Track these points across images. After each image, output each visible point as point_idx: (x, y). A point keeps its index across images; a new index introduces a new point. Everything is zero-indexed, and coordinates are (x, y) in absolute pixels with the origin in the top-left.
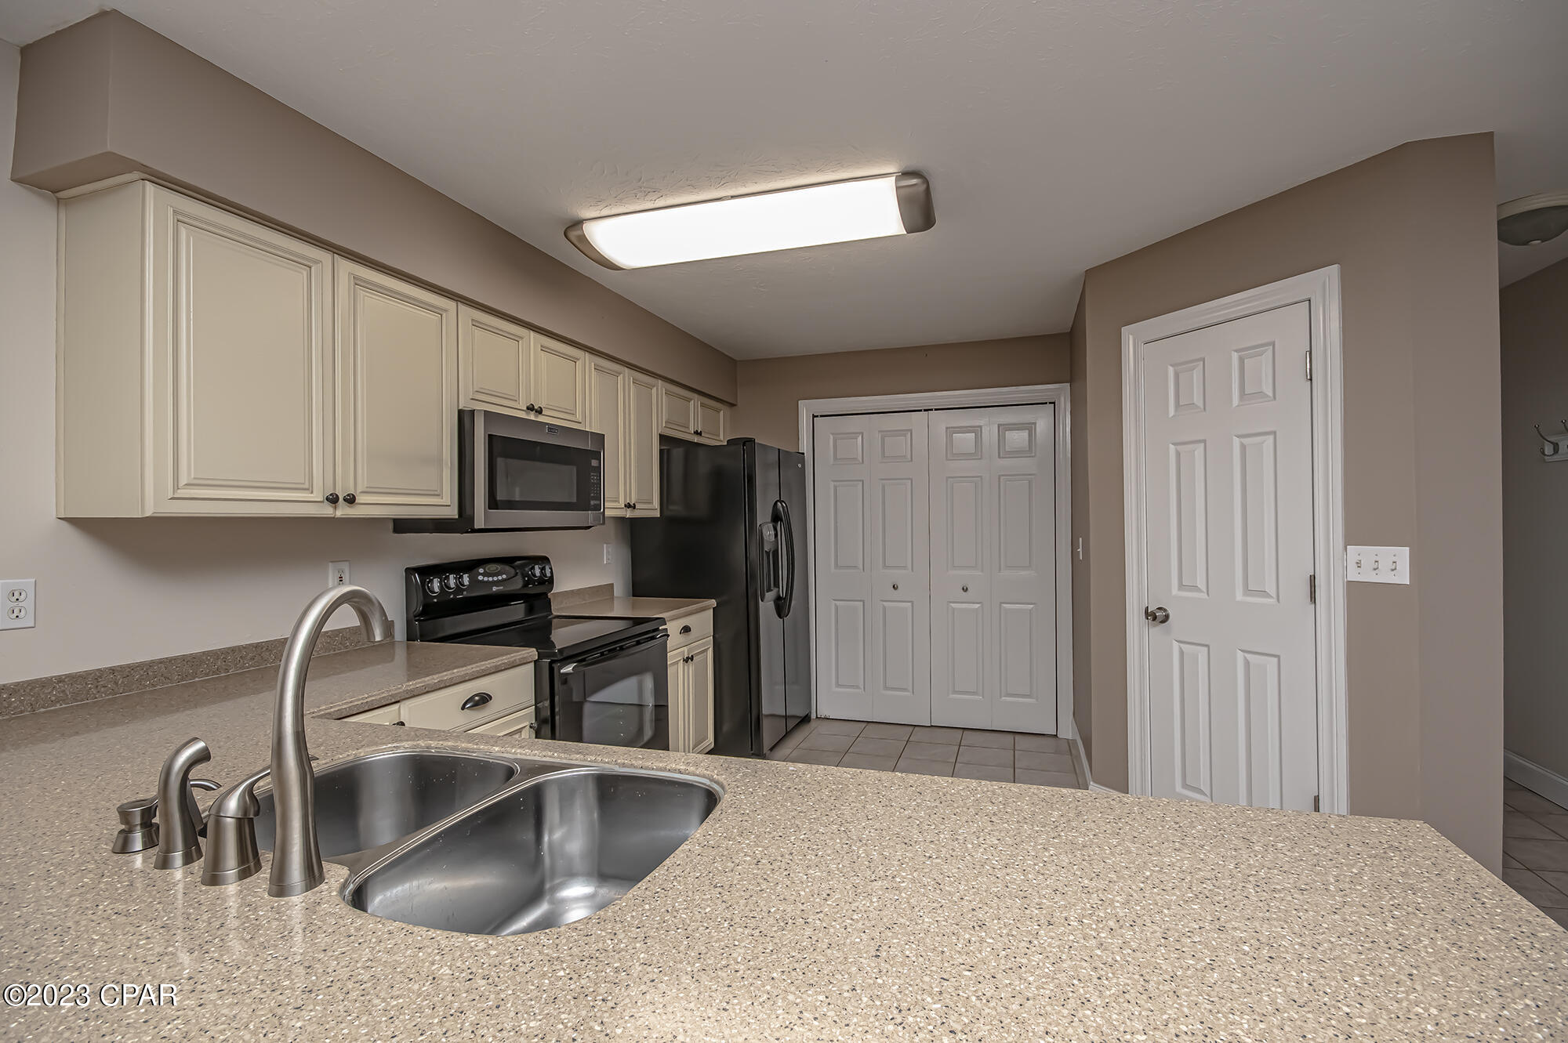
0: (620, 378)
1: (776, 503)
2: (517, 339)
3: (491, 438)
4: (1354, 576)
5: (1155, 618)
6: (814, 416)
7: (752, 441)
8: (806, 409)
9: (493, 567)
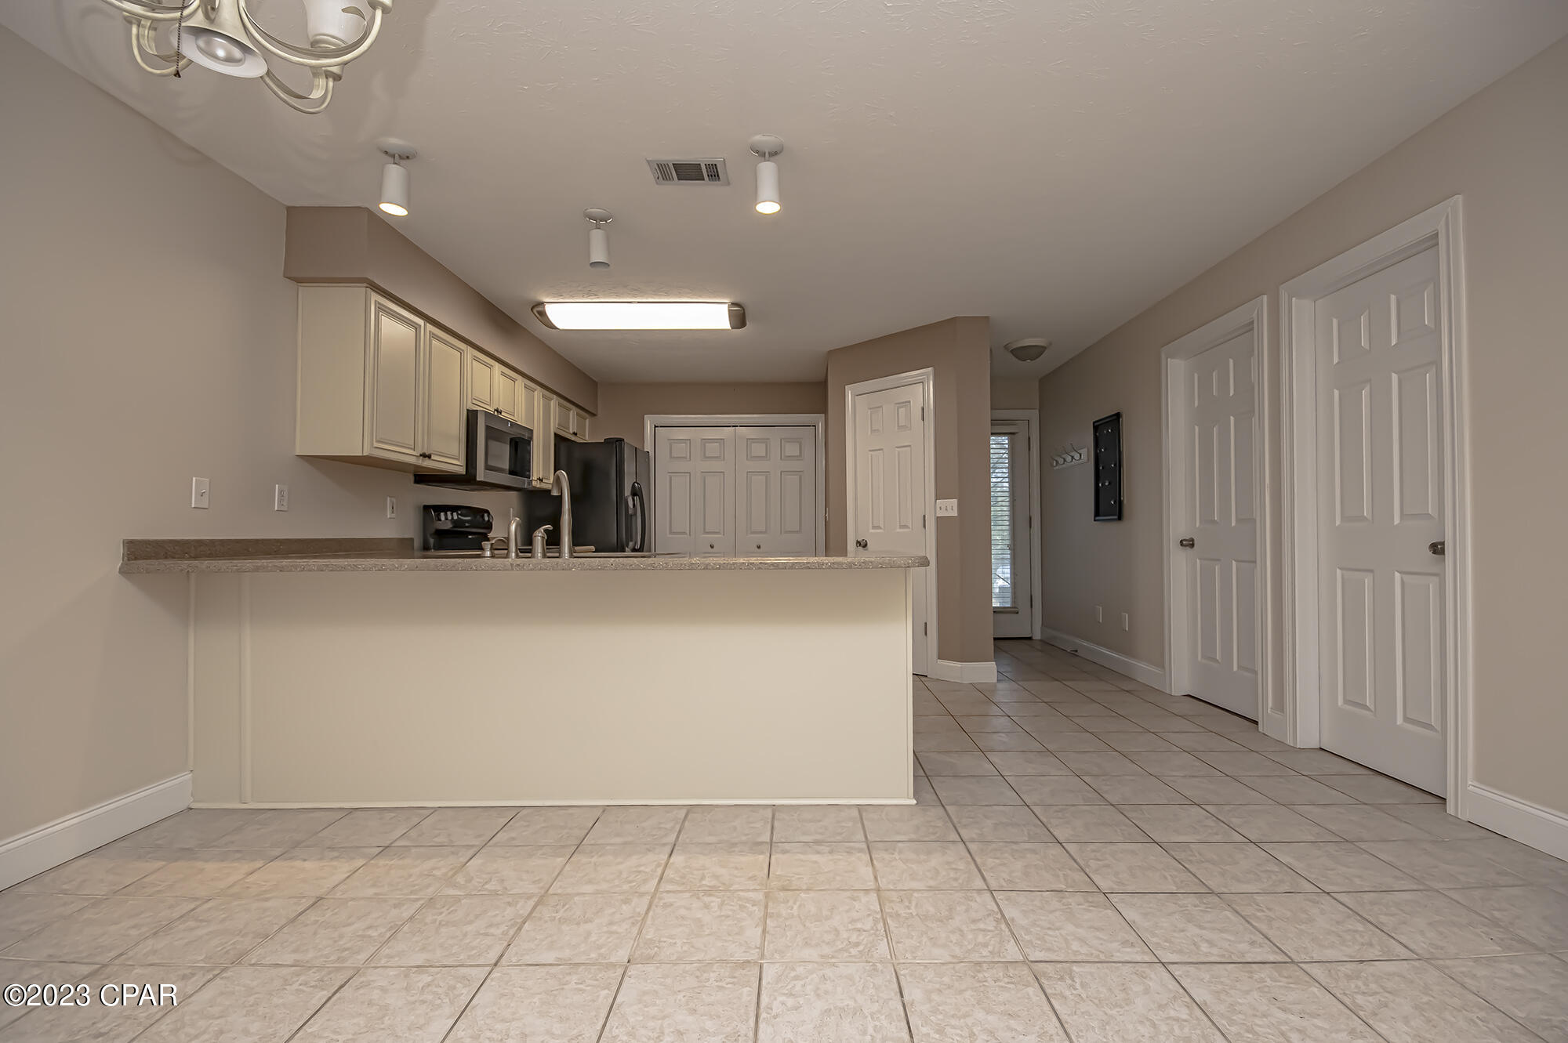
0: (536, 393)
1: (633, 485)
2: (490, 367)
3: (488, 428)
4: (939, 514)
5: (860, 545)
6: (655, 427)
7: (621, 440)
8: (649, 422)
9: (464, 511)
